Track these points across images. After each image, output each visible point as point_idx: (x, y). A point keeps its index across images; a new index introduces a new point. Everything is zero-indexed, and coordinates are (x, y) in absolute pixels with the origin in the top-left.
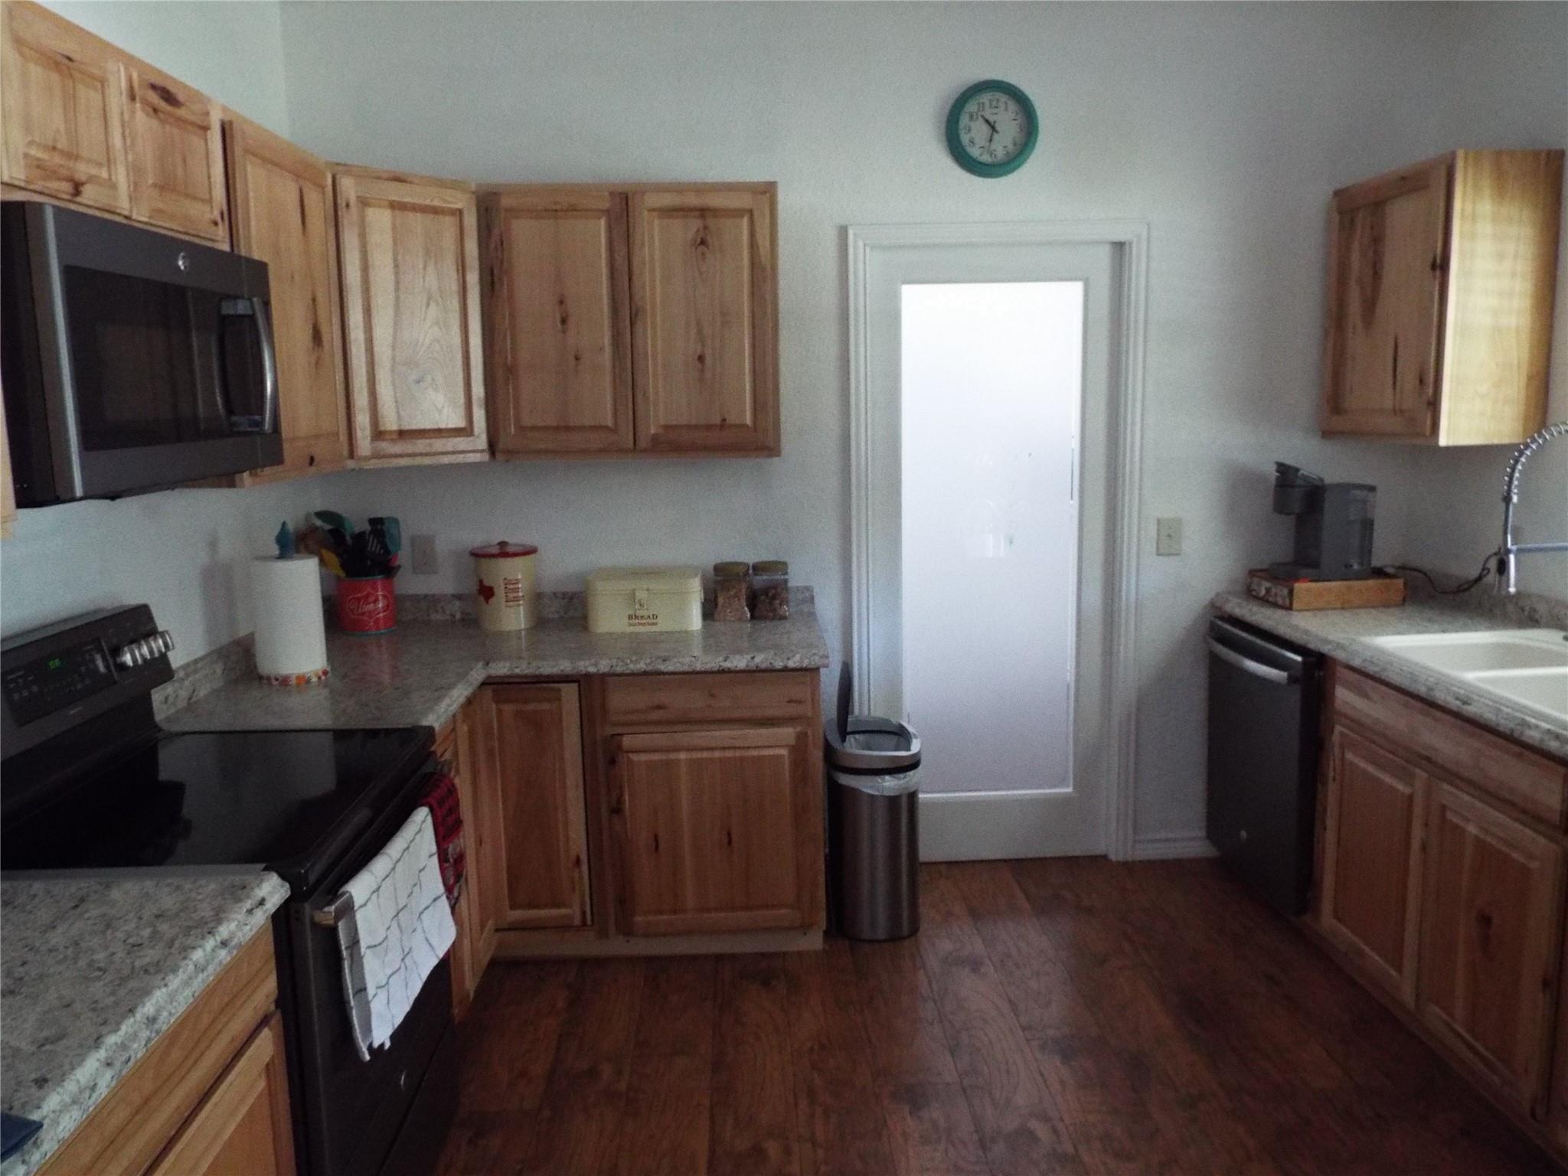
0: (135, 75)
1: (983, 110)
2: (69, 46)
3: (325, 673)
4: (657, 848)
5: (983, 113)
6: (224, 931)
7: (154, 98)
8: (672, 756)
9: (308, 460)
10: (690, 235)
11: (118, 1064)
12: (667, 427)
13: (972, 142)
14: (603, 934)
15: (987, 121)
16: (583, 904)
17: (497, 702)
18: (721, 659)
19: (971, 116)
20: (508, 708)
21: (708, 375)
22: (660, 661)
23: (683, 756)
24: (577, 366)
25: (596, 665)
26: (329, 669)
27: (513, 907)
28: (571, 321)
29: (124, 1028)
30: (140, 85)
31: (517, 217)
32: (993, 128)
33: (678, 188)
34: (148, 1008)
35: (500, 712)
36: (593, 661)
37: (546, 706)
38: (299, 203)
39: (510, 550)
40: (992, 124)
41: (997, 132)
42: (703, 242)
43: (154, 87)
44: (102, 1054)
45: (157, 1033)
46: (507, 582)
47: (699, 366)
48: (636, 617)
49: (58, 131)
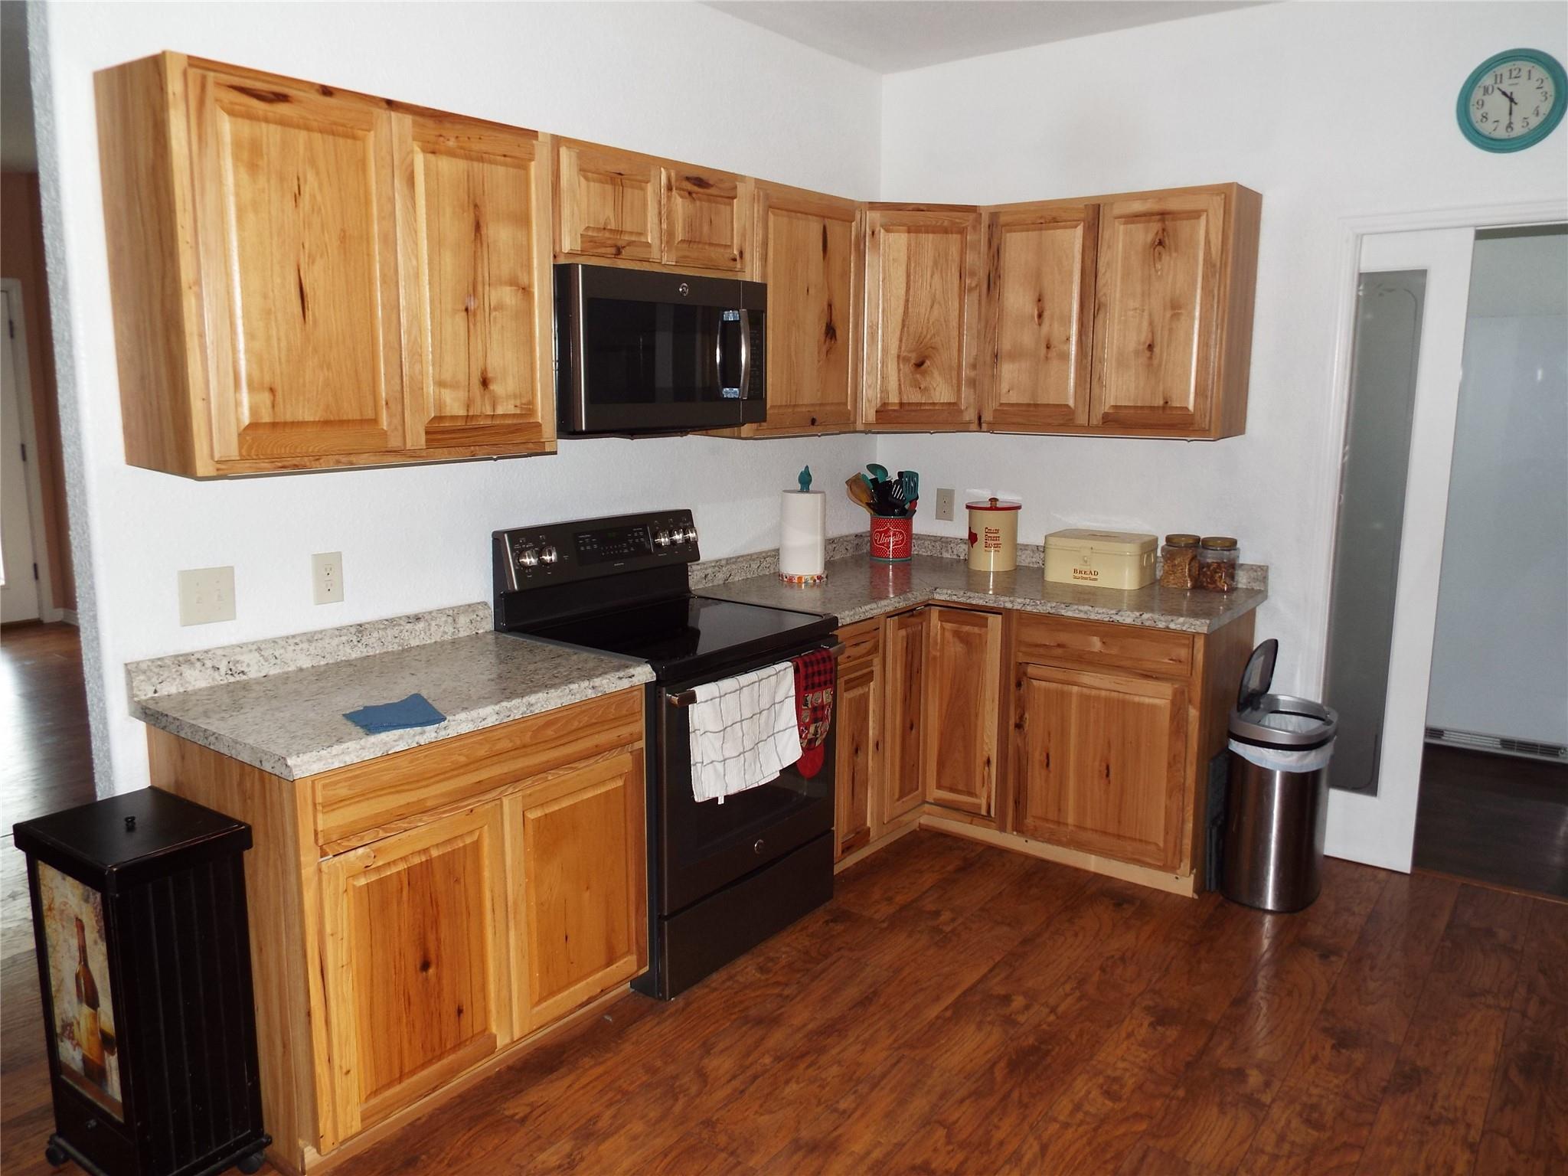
0: (673, 174)
1: (1501, 82)
2: (622, 167)
3: (819, 578)
4: (1048, 765)
5: (1501, 86)
6: (597, 681)
7: (689, 186)
8: (1066, 688)
9: (810, 422)
10: (1150, 237)
11: (502, 715)
12: (1116, 407)
13: (1485, 117)
14: (1002, 828)
15: (1504, 94)
16: (989, 797)
17: (941, 621)
18: (1114, 612)
19: (1486, 91)
20: (948, 626)
21: (1156, 362)
22: (1063, 606)
23: (1075, 689)
24: (1047, 353)
25: (1012, 602)
26: (824, 576)
27: (939, 787)
28: (1046, 314)
29: (514, 702)
30: (676, 180)
31: (1010, 231)
32: (1512, 100)
33: (1142, 196)
34: (532, 698)
35: (943, 628)
36: (1011, 599)
37: (976, 630)
38: (821, 237)
39: (999, 505)
40: (1509, 94)
41: (1516, 104)
42: (1161, 243)
43: (688, 179)
44: (497, 708)
45: (531, 712)
46: (988, 531)
47: (1148, 354)
48: (1080, 572)
49: (609, 217)
